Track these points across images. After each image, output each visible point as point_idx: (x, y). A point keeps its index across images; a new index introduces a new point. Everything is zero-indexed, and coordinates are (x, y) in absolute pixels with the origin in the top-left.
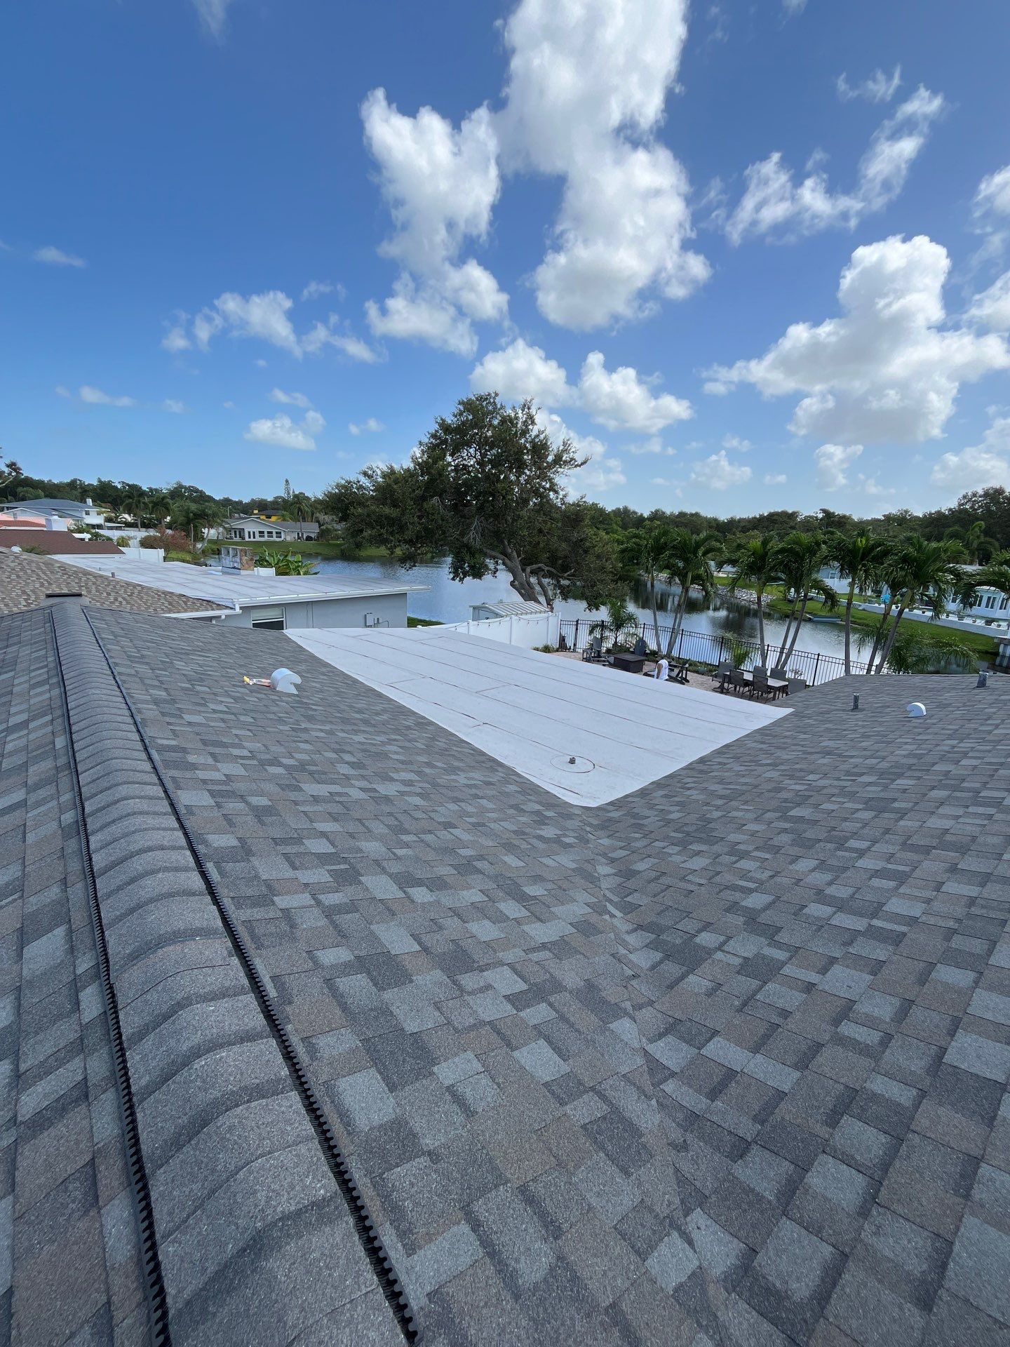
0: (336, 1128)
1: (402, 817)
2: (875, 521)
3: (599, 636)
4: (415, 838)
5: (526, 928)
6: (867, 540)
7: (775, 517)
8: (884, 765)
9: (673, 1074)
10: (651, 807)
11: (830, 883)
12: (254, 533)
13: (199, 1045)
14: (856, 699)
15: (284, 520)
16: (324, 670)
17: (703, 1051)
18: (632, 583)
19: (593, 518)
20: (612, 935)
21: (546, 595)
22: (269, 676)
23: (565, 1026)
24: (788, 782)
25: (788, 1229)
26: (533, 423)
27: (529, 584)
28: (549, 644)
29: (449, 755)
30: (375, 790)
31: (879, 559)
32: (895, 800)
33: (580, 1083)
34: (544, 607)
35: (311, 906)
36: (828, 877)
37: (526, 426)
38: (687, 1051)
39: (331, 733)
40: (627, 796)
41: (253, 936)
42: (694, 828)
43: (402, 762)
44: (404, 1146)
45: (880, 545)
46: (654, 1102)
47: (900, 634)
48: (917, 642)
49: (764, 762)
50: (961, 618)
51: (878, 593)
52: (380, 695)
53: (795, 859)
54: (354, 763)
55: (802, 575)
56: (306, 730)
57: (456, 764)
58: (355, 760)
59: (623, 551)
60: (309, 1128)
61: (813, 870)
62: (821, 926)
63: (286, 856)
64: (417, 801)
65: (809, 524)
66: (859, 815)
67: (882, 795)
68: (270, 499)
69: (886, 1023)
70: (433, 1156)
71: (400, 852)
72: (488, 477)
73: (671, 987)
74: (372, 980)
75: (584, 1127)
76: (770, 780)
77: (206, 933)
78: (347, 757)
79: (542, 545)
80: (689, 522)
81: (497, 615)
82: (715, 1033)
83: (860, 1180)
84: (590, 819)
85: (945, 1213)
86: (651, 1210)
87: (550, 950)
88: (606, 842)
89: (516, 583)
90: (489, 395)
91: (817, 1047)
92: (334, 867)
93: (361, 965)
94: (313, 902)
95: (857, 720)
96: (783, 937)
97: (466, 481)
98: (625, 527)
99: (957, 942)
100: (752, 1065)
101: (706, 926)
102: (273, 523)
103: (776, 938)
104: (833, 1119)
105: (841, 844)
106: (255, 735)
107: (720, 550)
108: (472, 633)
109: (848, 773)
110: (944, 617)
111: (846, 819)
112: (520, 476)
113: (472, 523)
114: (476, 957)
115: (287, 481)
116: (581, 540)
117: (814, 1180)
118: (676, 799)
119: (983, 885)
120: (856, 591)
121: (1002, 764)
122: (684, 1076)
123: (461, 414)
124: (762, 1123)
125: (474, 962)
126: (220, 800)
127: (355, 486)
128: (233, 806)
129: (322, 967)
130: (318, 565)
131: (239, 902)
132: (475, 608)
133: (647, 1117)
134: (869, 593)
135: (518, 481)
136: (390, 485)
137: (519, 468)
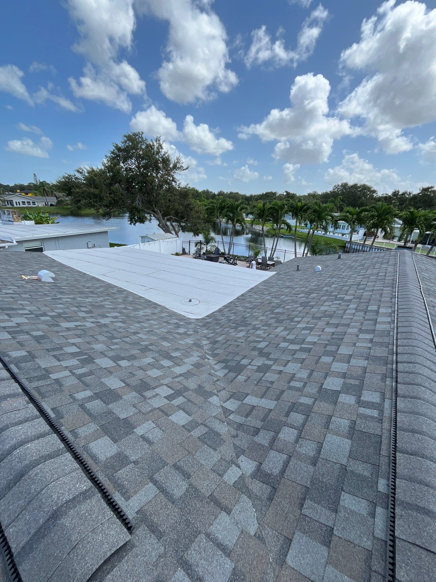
0: (90, 462)
1: (113, 332)
2: (305, 197)
3: (199, 247)
4: (120, 340)
5: (172, 369)
6: (301, 204)
7: (268, 194)
8: (307, 290)
9: (233, 412)
10: (223, 316)
11: (288, 335)
12: (19, 202)
13: (15, 444)
14: (298, 266)
15: (36, 195)
16: (67, 270)
17: (244, 402)
18: (212, 224)
19: (193, 194)
20: (209, 367)
21: (175, 230)
22: (36, 274)
23: (190, 404)
24: (273, 300)
25: (273, 453)
26: (162, 148)
27: (166, 225)
28: (178, 252)
29: (135, 303)
30: (99, 322)
31: (305, 211)
32: (310, 302)
33: (197, 423)
34: (175, 236)
35: (70, 376)
36: (287, 333)
37: (159, 150)
38: (238, 403)
39: (74, 299)
40: (213, 313)
41: (40, 393)
42: (240, 321)
43: (112, 309)
44: (122, 462)
45: (306, 205)
46: (226, 423)
47: (314, 241)
48: (319, 244)
49: (265, 293)
50: (334, 234)
51: (306, 225)
52: (98, 280)
53: (276, 328)
54: (87, 311)
55: (278, 219)
56: (60, 299)
57: (138, 307)
58: (88, 310)
59: (207, 209)
60: (76, 465)
61: (282, 331)
62: (284, 350)
63: (54, 356)
64: (120, 324)
65: (281, 197)
66: (298, 309)
67: (306, 301)
68: (26, 184)
69: (305, 379)
70: (136, 462)
71: (113, 347)
72: (142, 174)
73: (232, 381)
74: (103, 401)
75: (199, 438)
76: (268, 300)
77: (13, 396)
78: (83, 309)
79: (171, 207)
80: (234, 196)
81: (153, 240)
82: (248, 394)
83: (296, 432)
84: (199, 324)
85: (321, 435)
86: (224, 460)
87: (183, 376)
88: (205, 331)
89: (161, 225)
90: (139, 133)
91: (282, 392)
92: (80, 358)
93: (97, 396)
94: (70, 374)
95: (298, 274)
96: (272, 356)
97: (131, 176)
98: (207, 199)
99: (328, 348)
100: (260, 403)
101: (244, 357)
102: (29, 197)
103: (270, 357)
104: (287, 415)
105: (292, 320)
106: (31, 303)
107: (246, 208)
108: (142, 248)
109: (295, 294)
110: (328, 233)
111: (293, 311)
112: (158, 174)
113: (136, 197)
114: (151, 384)
115: (35, 175)
116: (189, 205)
117: (281, 436)
118: (233, 311)
119: (336, 328)
120: (298, 224)
121: (344, 285)
122: (237, 412)
123: (125, 142)
124: (264, 422)
125: (150, 386)
126: (14, 335)
127: (73, 177)
128: (22, 337)
129: (78, 400)
130: (58, 219)
131: (30, 380)
132: (142, 237)
133: (223, 429)
134: (303, 225)
135: (157, 176)
136: (92, 177)
137: (157, 170)
